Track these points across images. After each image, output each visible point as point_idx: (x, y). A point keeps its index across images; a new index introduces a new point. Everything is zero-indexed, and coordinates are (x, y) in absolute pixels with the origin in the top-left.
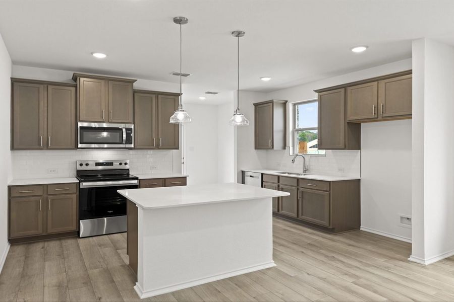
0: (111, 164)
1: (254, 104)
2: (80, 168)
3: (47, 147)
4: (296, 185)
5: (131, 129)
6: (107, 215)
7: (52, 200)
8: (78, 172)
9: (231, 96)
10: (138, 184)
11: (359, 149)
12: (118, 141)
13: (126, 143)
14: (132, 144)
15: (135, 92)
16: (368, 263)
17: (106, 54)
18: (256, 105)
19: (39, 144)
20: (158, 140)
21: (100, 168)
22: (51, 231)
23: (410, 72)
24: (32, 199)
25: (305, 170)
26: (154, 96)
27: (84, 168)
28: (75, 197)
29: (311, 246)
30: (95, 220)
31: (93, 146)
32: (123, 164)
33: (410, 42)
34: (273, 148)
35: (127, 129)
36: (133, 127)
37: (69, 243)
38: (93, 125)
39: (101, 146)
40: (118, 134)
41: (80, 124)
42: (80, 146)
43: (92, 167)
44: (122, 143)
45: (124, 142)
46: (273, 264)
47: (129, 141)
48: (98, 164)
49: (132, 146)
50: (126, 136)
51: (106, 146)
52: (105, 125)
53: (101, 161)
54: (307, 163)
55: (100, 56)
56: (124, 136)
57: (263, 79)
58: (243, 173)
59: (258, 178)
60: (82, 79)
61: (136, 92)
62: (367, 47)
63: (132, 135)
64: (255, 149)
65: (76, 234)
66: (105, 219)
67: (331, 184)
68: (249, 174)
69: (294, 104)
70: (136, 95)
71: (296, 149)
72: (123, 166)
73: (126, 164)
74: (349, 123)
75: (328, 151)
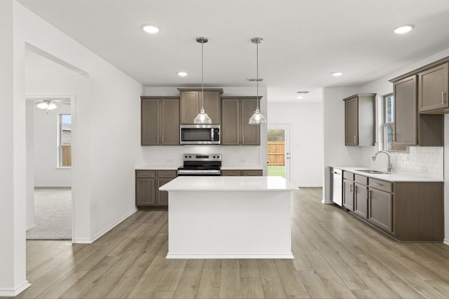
0: (207, 157)
1: (344, 100)
2: (185, 159)
3: (161, 144)
4: (366, 183)
5: (218, 129)
8: (185, 162)
10: (219, 173)
11: (443, 145)
12: (208, 139)
13: (215, 140)
14: (219, 141)
15: (221, 99)
16: (401, 277)
17: (186, 72)
20: (242, 138)
21: (200, 160)
22: (160, 203)
24: (149, 180)
25: (390, 169)
26: (238, 101)
27: (188, 159)
31: (190, 143)
32: (216, 157)
34: (358, 144)
35: (215, 129)
36: (219, 127)
39: (197, 142)
40: (207, 133)
41: (182, 127)
42: (181, 143)
43: (194, 159)
44: (211, 141)
45: (213, 140)
47: (216, 138)
48: (198, 157)
49: (219, 142)
50: (214, 135)
51: (200, 142)
53: (199, 155)
55: (183, 74)
56: (212, 134)
57: (334, 74)
58: (331, 169)
59: (339, 174)
60: (183, 93)
61: (223, 99)
62: (413, 26)
63: (219, 133)
64: (346, 144)
67: (394, 185)
68: (335, 170)
69: (384, 97)
70: (223, 100)
71: (388, 146)
72: (216, 159)
73: (218, 157)
74: (421, 115)
75: (411, 148)
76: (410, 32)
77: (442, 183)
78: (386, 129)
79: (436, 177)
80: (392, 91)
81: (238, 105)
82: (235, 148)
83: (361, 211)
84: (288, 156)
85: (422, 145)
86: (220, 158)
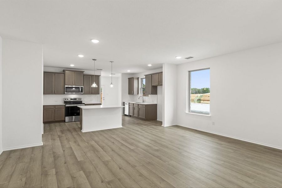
0: (76, 99)
2: (65, 100)
3: (55, 94)
4: (137, 106)
5: (82, 88)
6: (74, 115)
7: (57, 110)
8: (65, 102)
9: (120, 75)
10: (85, 105)
11: (157, 94)
12: (78, 92)
15: (84, 75)
17: (74, 65)
18: (129, 78)
19: (52, 92)
20: (92, 91)
21: (72, 100)
22: (56, 120)
23: (162, 72)
24: (50, 110)
25: (143, 102)
26: (91, 76)
27: (67, 100)
28: (64, 110)
29: (138, 124)
30: (70, 117)
31: (69, 93)
33: (162, 64)
34: (134, 94)
37: (62, 124)
38: (69, 86)
39: (73, 93)
40: (78, 89)
41: (65, 86)
43: (69, 100)
45: (80, 92)
46: (122, 127)
47: (82, 91)
48: (71, 99)
49: (83, 93)
51: (74, 93)
52: (74, 86)
53: (72, 98)
54: (144, 99)
55: (72, 65)
56: (80, 90)
58: (124, 103)
59: (128, 104)
60: (66, 71)
64: (129, 94)
65: (64, 121)
66: (74, 117)
67: (146, 105)
68: (125, 103)
69: (141, 79)
70: (85, 76)
71: (142, 94)
72: (80, 100)
73: (81, 99)
74: (153, 86)
75: (149, 95)
76: (151, 66)
77: (157, 104)
78: (142, 89)
79: (155, 103)
80: (145, 77)
81: (91, 78)
82: (89, 95)
83: (136, 115)
84: (104, 99)
85: (153, 94)
86: (82, 100)
